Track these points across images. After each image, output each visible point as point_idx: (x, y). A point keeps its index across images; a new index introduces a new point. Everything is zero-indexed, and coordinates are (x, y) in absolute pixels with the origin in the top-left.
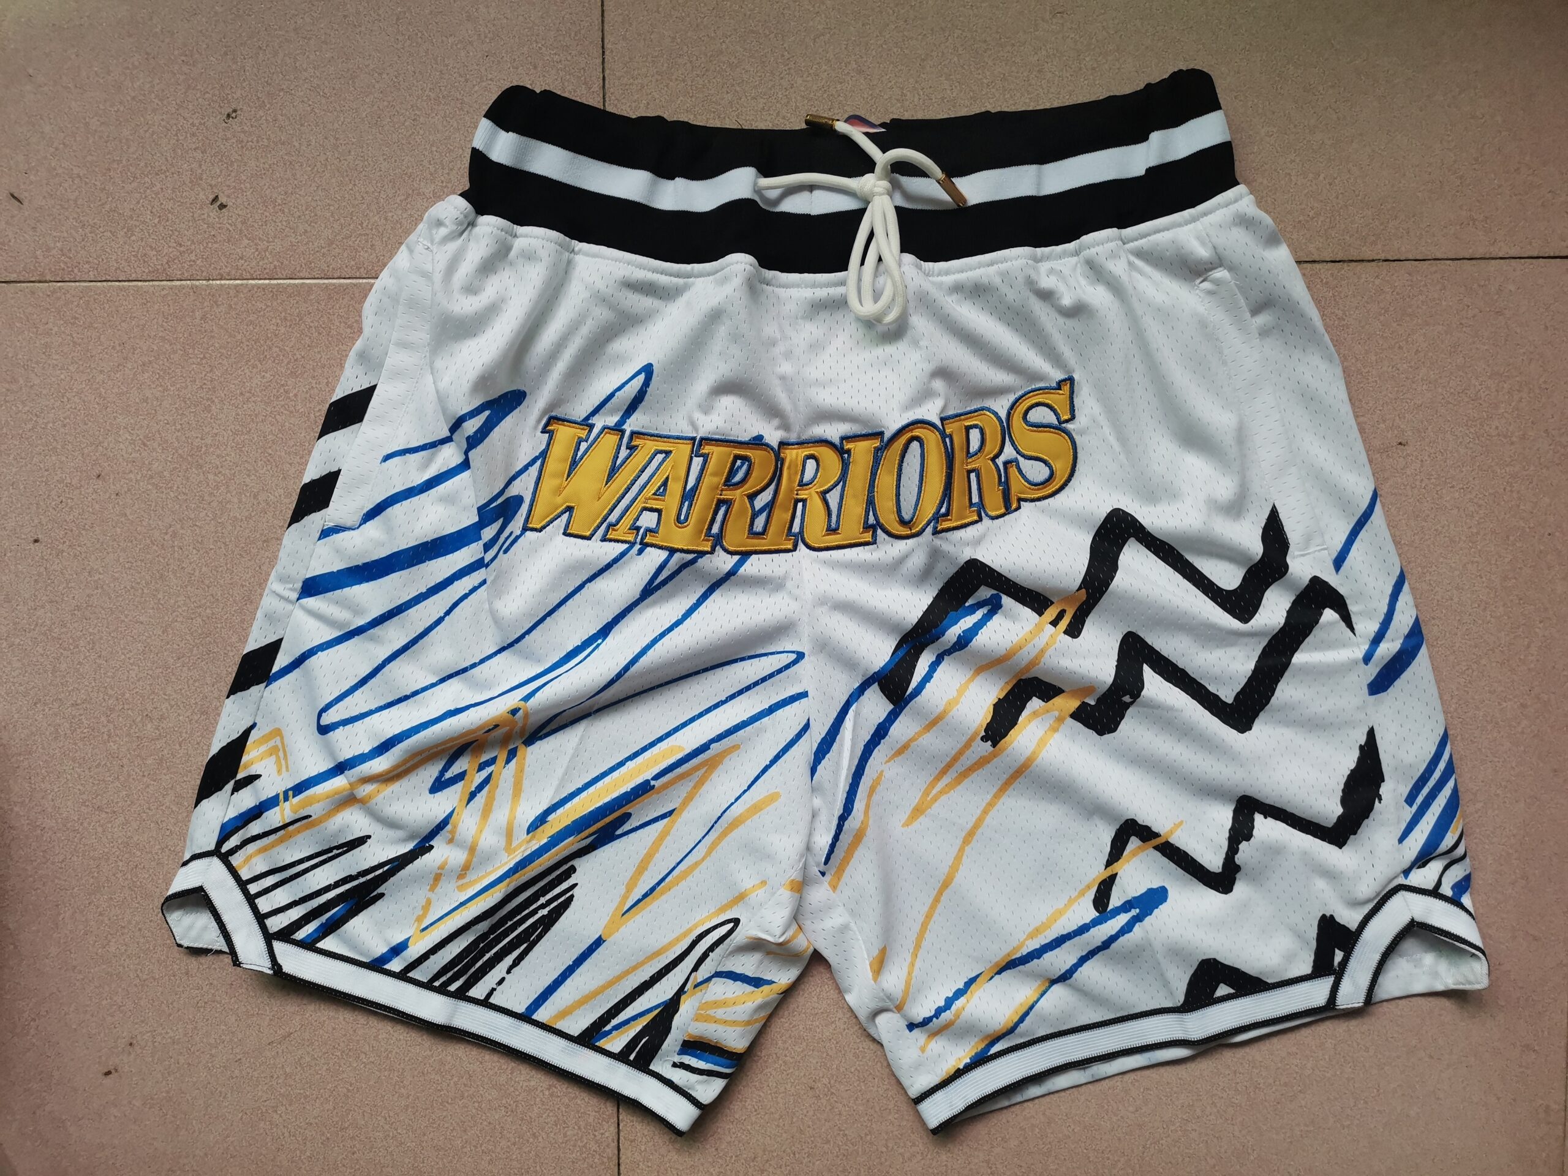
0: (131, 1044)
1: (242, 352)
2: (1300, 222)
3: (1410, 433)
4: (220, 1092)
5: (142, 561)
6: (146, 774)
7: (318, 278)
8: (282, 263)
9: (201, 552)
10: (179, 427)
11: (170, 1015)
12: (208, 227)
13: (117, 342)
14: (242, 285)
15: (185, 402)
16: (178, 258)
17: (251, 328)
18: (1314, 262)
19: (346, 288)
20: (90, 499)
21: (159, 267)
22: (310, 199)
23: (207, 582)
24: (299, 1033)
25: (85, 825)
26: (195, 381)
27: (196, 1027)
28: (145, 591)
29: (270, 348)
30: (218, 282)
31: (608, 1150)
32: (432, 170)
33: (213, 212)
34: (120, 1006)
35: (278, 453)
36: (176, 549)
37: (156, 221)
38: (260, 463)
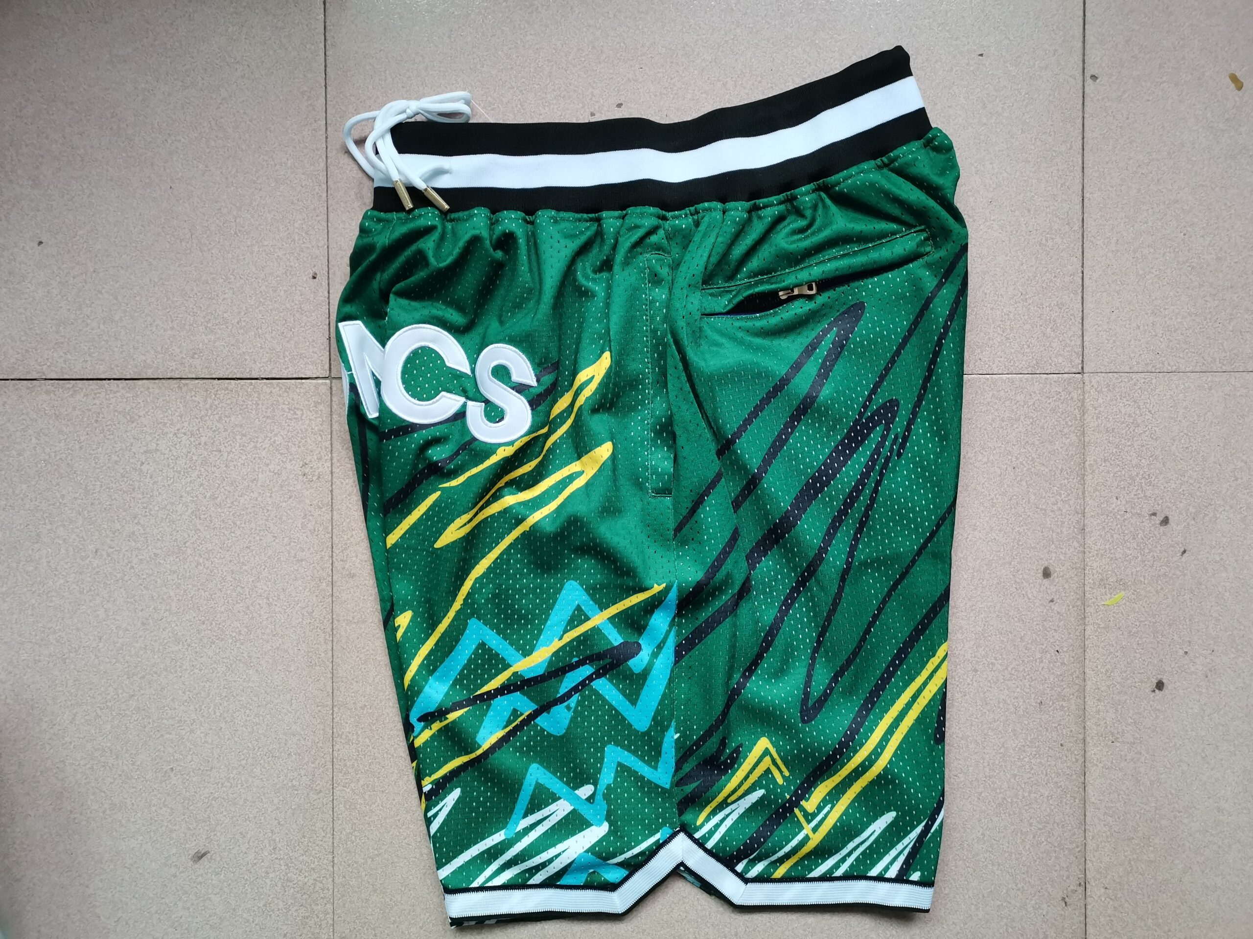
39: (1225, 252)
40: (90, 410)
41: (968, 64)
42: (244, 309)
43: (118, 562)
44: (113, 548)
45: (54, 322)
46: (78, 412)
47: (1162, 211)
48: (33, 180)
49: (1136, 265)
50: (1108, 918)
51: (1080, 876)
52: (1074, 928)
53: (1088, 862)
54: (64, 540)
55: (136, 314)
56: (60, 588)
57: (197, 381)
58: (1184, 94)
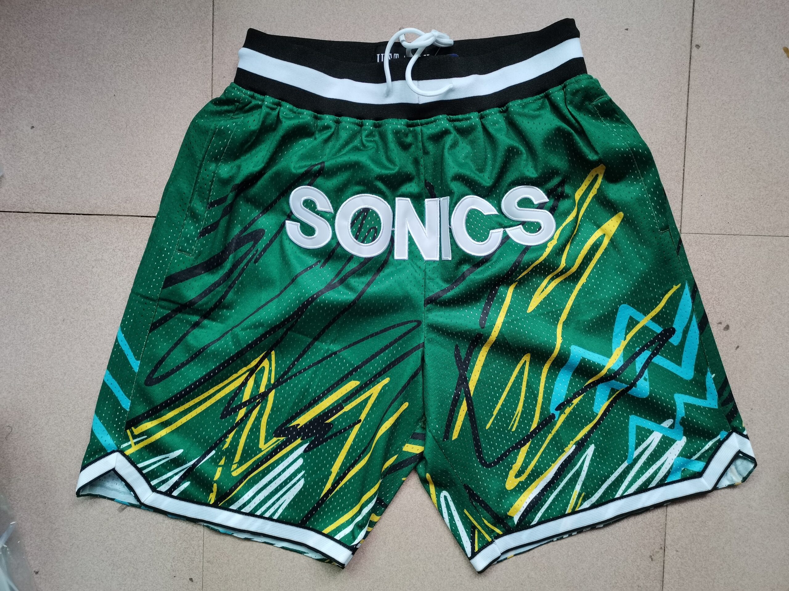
39: (775, 160)
40: (61, 233)
41: (618, 35)
42: (158, 173)
43: (77, 328)
44: (74, 319)
45: (40, 177)
46: (53, 234)
47: (736, 133)
48: (29, 88)
49: (718, 167)
50: (678, 569)
51: (662, 543)
52: (656, 574)
53: (667, 535)
54: (44, 313)
55: (91, 174)
56: (41, 342)
57: (128, 217)
58: (754, 59)
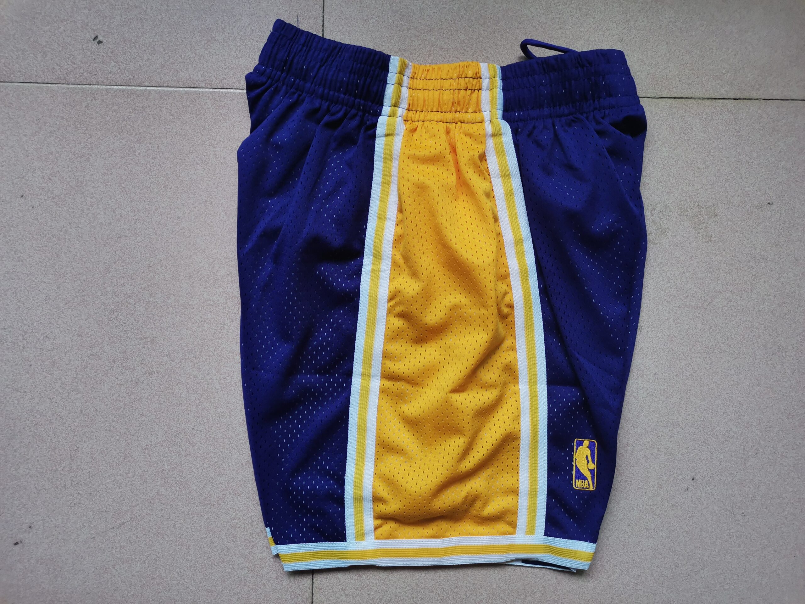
0: (30, 527)
1: (109, 127)
2: (717, 76)
3: (774, 198)
4: (82, 556)
5: (47, 246)
6: (44, 370)
7: (154, 86)
8: (134, 77)
9: (82, 242)
10: (70, 169)
11: (54, 510)
12: (91, 54)
13: (35, 118)
14: (110, 88)
15: (75, 155)
16: (73, 71)
17: (115, 114)
18: (724, 99)
19: (170, 93)
20: (16, 209)
21: (61, 76)
22: (152, 40)
23: (84, 260)
24: (129, 523)
25: (8, 399)
26: (81, 144)
27: (69, 519)
28: (48, 264)
29: (126, 126)
30: (96, 86)
31: (307, 594)
32: (223, 26)
33: (94, 45)
34: (25, 505)
35: (128, 187)
36: (67, 240)
37: (60, 49)
38: (117, 192)
